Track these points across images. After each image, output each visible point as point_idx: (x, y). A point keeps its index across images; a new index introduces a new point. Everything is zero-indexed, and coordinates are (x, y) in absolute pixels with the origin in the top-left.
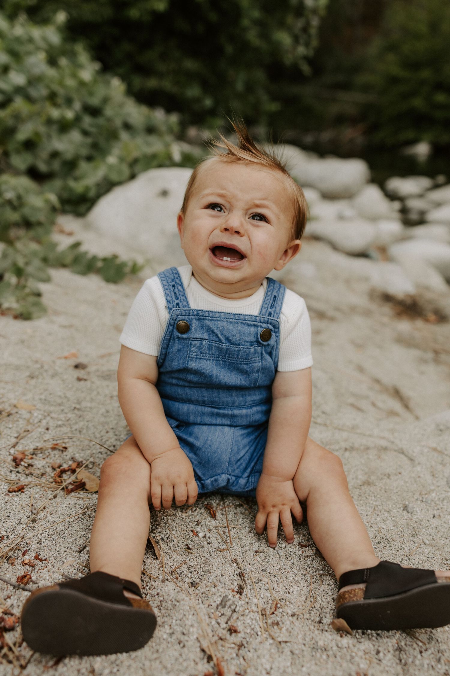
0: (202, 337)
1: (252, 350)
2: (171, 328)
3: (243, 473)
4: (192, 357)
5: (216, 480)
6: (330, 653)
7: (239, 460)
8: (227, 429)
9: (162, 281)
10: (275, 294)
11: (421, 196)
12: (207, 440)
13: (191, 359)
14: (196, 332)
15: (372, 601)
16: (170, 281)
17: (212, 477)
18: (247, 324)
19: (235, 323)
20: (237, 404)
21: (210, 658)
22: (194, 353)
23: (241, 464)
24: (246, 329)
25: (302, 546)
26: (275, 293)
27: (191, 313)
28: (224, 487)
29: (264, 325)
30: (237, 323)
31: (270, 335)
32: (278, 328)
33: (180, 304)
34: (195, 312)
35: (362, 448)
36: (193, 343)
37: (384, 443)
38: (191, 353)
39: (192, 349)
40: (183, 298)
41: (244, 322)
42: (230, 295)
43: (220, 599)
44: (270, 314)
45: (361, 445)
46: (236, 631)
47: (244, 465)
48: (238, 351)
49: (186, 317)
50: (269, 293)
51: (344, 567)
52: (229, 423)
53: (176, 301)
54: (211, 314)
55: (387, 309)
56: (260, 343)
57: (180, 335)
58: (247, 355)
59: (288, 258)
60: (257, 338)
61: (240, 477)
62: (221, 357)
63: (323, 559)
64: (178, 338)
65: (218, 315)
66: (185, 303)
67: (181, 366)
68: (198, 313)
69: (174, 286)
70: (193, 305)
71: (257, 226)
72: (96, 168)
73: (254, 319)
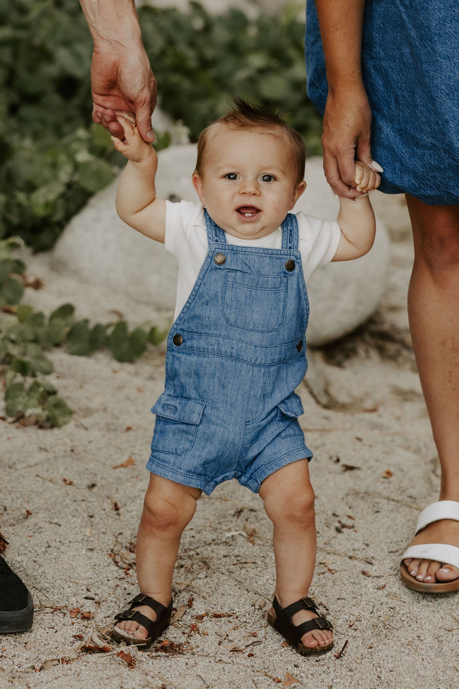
0: (236, 268)
1: (279, 279)
2: (209, 259)
4: (228, 286)
9: (206, 221)
10: (290, 228)
13: (227, 288)
14: (231, 264)
18: (274, 257)
19: (264, 257)
22: (230, 283)
24: (273, 261)
27: (227, 247)
29: (288, 257)
30: (266, 257)
31: (294, 265)
32: (300, 258)
33: (219, 241)
34: (230, 247)
36: (229, 273)
38: (228, 283)
39: (229, 279)
40: (222, 236)
41: (272, 256)
44: (290, 247)
48: (268, 280)
49: (223, 250)
53: (216, 238)
54: (243, 249)
56: (287, 273)
57: (218, 266)
58: (275, 284)
60: (283, 269)
62: (253, 288)
64: (216, 268)
66: (223, 241)
68: (232, 248)
70: (230, 242)
72: (54, 166)
73: (279, 252)
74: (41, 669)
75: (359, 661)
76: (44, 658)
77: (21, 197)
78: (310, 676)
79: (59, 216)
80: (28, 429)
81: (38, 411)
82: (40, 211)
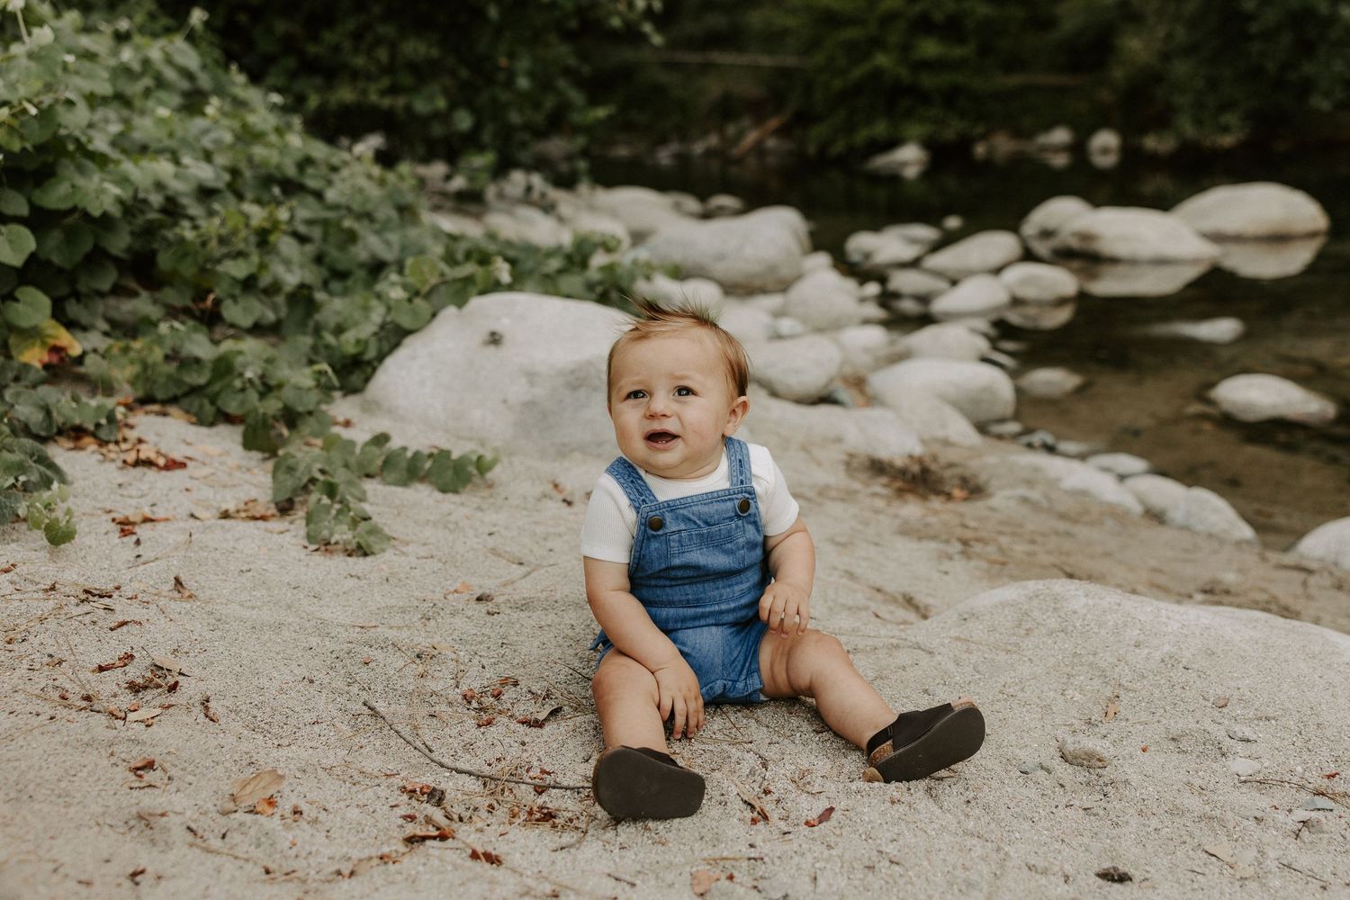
0: (678, 528)
1: (733, 525)
2: (643, 527)
3: (739, 677)
4: (674, 554)
5: (711, 688)
6: (864, 793)
7: (733, 662)
8: (714, 629)
9: (617, 479)
11: (914, 264)
12: (696, 644)
13: (673, 556)
14: (672, 526)
15: (901, 750)
16: (626, 477)
17: (706, 686)
18: (722, 500)
19: (709, 503)
20: (724, 597)
21: (752, 807)
22: (675, 549)
23: (736, 666)
24: (722, 506)
25: (818, 732)
26: (739, 457)
27: (660, 506)
28: (720, 695)
29: (740, 496)
30: (712, 502)
31: (749, 504)
32: (754, 494)
33: (647, 500)
34: (665, 504)
35: (868, 649)
36: (671, 538)
37: (895, 641)
38: (672, 549)
39: (672, 544)
40: (647, 492)
41: (719, 499)
42: (693, 475)
43: (748, 771)
44: (742, 482)
45: (867, 646)
46: (770, 792)
47: (739, 667)
48: (720, 530)
49: (657, 512)
50: (733, 458)
51: (869, 735)
52: (714, 622)
53: (641, 498)
55: (879, 486)
56: (741, 516)
57: (655, 533)
58: (729, 532)
59: (739, 418)
60: (736, 512)
61: (736, 681)
63: (842, 738)
64: (654, 536)
65: (689, 500)
66: (652, 498)
67: (663, 566)
68: (668, 505)
69: (632, 482)
70: (661, 498)
71: (685, 402)
72: (366, 309)
73: (727, 493)
74: (352, 874)
75: (838, 832)
76: (356, 854)
77: (329, 338)
78: (776, 860)
79: (371, 353)
80: (335, 557)
81: (348, 536)
82: (351, 349)
